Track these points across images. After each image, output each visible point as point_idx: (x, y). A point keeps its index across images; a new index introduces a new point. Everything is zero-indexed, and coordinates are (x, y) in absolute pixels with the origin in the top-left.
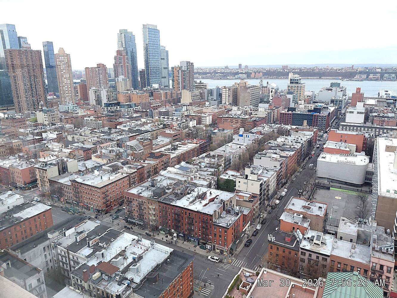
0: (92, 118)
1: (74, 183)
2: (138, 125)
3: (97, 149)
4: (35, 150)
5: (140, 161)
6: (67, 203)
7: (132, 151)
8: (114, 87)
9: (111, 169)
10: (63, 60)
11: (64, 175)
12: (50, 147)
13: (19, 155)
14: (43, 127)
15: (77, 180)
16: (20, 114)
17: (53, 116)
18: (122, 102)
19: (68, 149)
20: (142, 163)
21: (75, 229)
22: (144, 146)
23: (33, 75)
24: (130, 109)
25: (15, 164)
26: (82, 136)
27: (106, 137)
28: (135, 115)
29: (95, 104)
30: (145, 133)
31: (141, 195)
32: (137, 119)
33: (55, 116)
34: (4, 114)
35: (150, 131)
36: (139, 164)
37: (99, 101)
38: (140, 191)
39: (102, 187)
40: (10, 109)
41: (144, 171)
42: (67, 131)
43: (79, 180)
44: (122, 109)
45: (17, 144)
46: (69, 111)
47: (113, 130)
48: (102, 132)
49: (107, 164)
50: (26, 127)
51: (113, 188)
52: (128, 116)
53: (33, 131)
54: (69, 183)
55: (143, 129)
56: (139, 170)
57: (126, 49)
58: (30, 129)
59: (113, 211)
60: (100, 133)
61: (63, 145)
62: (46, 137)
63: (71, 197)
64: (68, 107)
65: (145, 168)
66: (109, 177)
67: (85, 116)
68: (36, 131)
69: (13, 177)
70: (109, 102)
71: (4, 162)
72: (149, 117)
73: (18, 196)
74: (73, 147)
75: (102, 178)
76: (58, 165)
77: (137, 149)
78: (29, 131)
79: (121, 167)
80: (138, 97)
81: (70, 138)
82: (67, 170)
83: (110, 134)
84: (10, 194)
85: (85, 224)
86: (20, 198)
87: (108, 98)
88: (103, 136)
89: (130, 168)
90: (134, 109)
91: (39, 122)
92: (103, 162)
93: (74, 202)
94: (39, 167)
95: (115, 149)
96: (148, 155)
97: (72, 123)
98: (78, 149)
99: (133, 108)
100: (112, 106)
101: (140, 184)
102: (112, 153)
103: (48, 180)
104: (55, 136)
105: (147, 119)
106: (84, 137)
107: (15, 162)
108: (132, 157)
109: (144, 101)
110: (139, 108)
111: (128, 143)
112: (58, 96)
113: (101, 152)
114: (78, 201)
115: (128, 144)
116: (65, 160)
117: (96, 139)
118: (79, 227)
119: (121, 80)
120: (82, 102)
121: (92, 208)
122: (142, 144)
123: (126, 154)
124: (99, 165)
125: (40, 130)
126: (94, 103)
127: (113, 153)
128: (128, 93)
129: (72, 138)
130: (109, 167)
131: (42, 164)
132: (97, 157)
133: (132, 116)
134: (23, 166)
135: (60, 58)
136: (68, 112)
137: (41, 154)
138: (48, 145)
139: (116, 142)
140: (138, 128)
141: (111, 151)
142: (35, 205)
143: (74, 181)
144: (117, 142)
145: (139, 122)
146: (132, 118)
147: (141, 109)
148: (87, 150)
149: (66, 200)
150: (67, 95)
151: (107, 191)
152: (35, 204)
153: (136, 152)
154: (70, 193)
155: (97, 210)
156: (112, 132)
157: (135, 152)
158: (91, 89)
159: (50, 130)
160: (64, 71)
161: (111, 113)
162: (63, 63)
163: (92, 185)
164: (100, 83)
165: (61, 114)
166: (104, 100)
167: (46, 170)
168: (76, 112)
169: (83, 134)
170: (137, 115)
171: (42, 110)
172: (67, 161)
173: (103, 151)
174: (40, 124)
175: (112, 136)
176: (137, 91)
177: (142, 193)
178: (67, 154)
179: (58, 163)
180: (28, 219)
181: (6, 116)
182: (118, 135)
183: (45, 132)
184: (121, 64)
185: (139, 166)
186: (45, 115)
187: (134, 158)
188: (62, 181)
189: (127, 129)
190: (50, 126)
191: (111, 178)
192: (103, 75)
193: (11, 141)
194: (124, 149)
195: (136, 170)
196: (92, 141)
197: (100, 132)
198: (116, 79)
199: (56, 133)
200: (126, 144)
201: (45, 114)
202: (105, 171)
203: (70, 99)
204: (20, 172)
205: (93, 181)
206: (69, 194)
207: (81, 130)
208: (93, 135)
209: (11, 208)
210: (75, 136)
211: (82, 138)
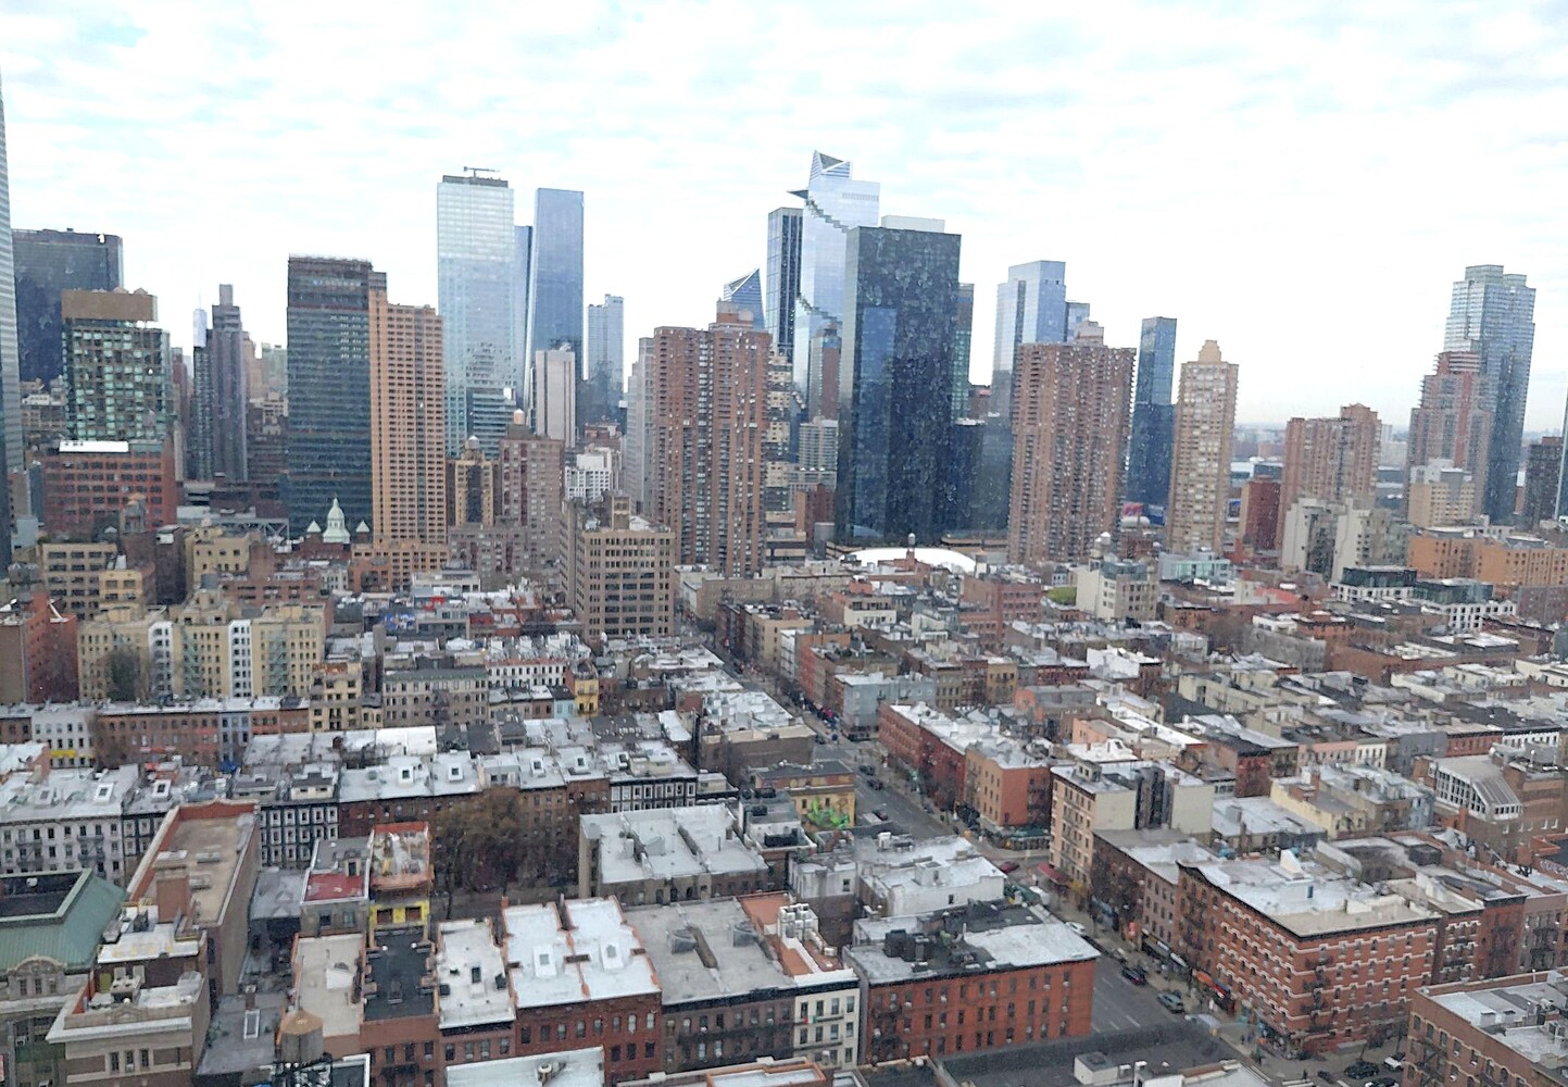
0: (1286, 621)
1: (1191, 881)
2: (1499, 689)
3: (1295, 758)
4: (1057, 706)
5: (1505, 868)
6: (1147, 949)
7: (1457, 806)
8: (1399, 507)
9: (1356, 864)
10: (1208, 385)
11: (1156, 834)
12: (1114, 710)
13: (1001, 715)
14: (1093, 627)
15: (1208, 872)
16: (1022, 567)
17: (1136, 594)
18: (1425, 569)
19: (1180, 730)
20: (1511, 877)
21: (1183, 1083)
22: (1524, 797)
23: (1091, 435)
24: (1460, 607)
25: (987, 744)
26: (1238, 687)
27: (1339, 714)
28: (1484, 640)
29: (1302, 567)
30: (1535, 732)
31: (1498, 1037)
32: (1490, 657)
33: (1141, 594)
34: (978, 559)
35: (1559, 729)
36: (1498, 881)
37: (1320, 557)
38: (1499, 1019)
39: (1312, 938)
40: (989, 546)
41: (1520, 921)
42: (1180, 659)
43: (1216, 874)
44: (1424, 602)
45: (1002, 671)
46: (1197, 581)
47: (1375, 692)
48: (1327, 691)
49: (1342, 837)
50: (1035, 617)
51: (1357, 954)
52: (1450, 640)
53: (1057, 635)
54: (1173, 876)
55: (1523, 709)
56: (1493, 912)
57: (1482, 346)
58: (1047, 627)
59: (1336, 1057)
60: (1315, 690)
61: (1159, 712)
62: (1100, 668)
63: (1166, 934)
64: (1194, 566)
65: (1527, 908)
66: (1346, 902)
67: (1259, 610)
68: (1067, 639)
69: (973, 790)
70: (1368, 565)
71: (955, 727)
72: (1555, 660)
73: (986, 867)
74: (1199, 726)
75: (1310, 896)
76: (1139, 790)
77: (1489, 802)
78: (1047, 633)
79: (1403, 868)
80: (1512, 558)
81: (1188, 689)
82: (1168, 818)
83: (1356, 705)
84: (961, 849)
85: (1223, 1080)
86: (992, 875)
87: (1367, 549)
88: (1330, 707)
89: (1448, 883)
90: (1478, 610)
91: (1081, 605)
92: (1316, 823)
93: (1173, 956)
94: (1069, 778)
95: (1380, 776)
96: (1545, 846)
97: (1199, 630)
98: (1215, 739)
99: (1475, 606)
100: (1375, 586)
101: (1502, 984)
102: (1363, 794)
103: (1091, 838)
104: (1134, 672)
105: (1547, 667)
106: (1246, 696)
107: (988, 736)
108: (1463, 837)
109: (1536, 581)
110: (1507, 609)
111: (1447, 766)
112: (1156, 521)
113: (1316, 777)
114: (1192, 960)
115: (1448, 772)
116: (1170, 773)
117: (1297, 713)
118: (1200, 1082)
119: (1437, 478)
120: (1250, 551)
121: (1244, 1008)
122: (1520, 786)
123: (1426, 813)
124: (1298, 831)
125: (1082, 637)
126: (1300, 560)
127: (1369, 793)
128: (1460, 535)
129: (1199, 688)
130: (1347, 851)
131: (1081, 769)
132: (1295, 792)
133: (1470, 642)
134: (1012, 756)
135: (1200, 377)
136: (1190, 585)
137: (1079, 726)
138: (1105, 700)
139: (1384, 747)
140: (1498, 703)
141: (1362, 784)
142: (1040, 922)
143: (1195, 873)
144: (1388, 749)
145: (1503, 677)
146: (1466, 651)
147: (1514, 612)
148: (1253, 755)
149: (1145, 936)
150: (1197, 518)
151: (1329, 962)
152: (1041, 917)
153: (1483, 817)
154: (1167, 916)
155: (1268, 1028)
156: (1367, 697)
157: (1473, 813)
158: (1296, 502)
159: (1116, 644)
160: (1205, 427)
161: (1373, 614)
162: (1208, 395)
163: (1269, 912)
164: (1340, 484)
165: (1164, 590)
166: (1347, 556)
167: (1092, 796)
168: (1222, 589)
169: (1245, 684)
170: (1494, 638)
171: (1101, 565)
172: (1176, 781)
173: (1327, 774)
174: (1085, 613)
175: (1368, 715)
176: (1506, 529)
177: (1509, 1030)
178: (1175, 752)
179: (1140, 781)
180: (1010, 968)
181: (982, 568)
182: (1396, 718)
183: (1102, 646)
184: (1448, 411)
185: (1498, 888)
186: (1106, 584)
187: (1471, 842)
188: (1143, 855)
189: (1439, 695)
190: (1118, 627)
191: (1354, 908)
192: (1358, 453)
193: (984, 658)
194: (1425, 788)
195: (1478, 905)
196: (1283, 717)
197: (1317, 687)
198: (1414, 470)
199: (1140, 657)
200: (1433, 766)
201: (1109, 581)
202: (1327, 864)
203: (1206, 536)
204: (999, 775)
205: (1273, 898)
206: (1162, 918)
207: (1234, 666)
208: (1287, 696)
209: (960, 902)
210: (1211, 685)
211: (1236, 700)
